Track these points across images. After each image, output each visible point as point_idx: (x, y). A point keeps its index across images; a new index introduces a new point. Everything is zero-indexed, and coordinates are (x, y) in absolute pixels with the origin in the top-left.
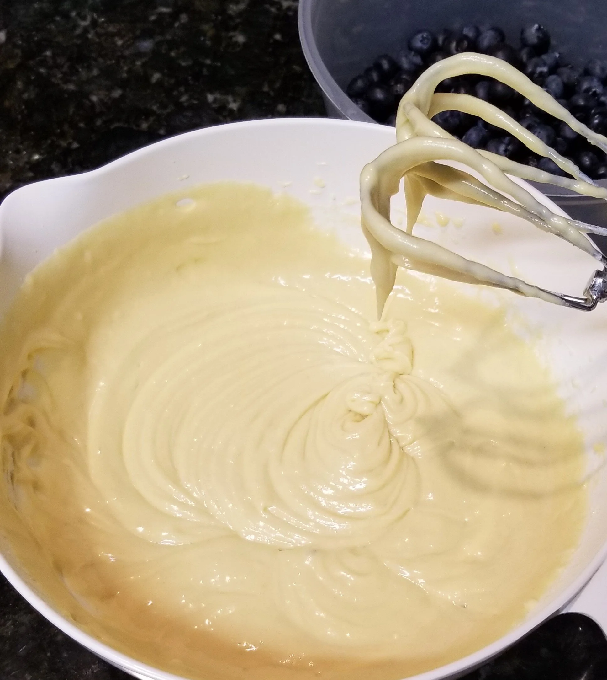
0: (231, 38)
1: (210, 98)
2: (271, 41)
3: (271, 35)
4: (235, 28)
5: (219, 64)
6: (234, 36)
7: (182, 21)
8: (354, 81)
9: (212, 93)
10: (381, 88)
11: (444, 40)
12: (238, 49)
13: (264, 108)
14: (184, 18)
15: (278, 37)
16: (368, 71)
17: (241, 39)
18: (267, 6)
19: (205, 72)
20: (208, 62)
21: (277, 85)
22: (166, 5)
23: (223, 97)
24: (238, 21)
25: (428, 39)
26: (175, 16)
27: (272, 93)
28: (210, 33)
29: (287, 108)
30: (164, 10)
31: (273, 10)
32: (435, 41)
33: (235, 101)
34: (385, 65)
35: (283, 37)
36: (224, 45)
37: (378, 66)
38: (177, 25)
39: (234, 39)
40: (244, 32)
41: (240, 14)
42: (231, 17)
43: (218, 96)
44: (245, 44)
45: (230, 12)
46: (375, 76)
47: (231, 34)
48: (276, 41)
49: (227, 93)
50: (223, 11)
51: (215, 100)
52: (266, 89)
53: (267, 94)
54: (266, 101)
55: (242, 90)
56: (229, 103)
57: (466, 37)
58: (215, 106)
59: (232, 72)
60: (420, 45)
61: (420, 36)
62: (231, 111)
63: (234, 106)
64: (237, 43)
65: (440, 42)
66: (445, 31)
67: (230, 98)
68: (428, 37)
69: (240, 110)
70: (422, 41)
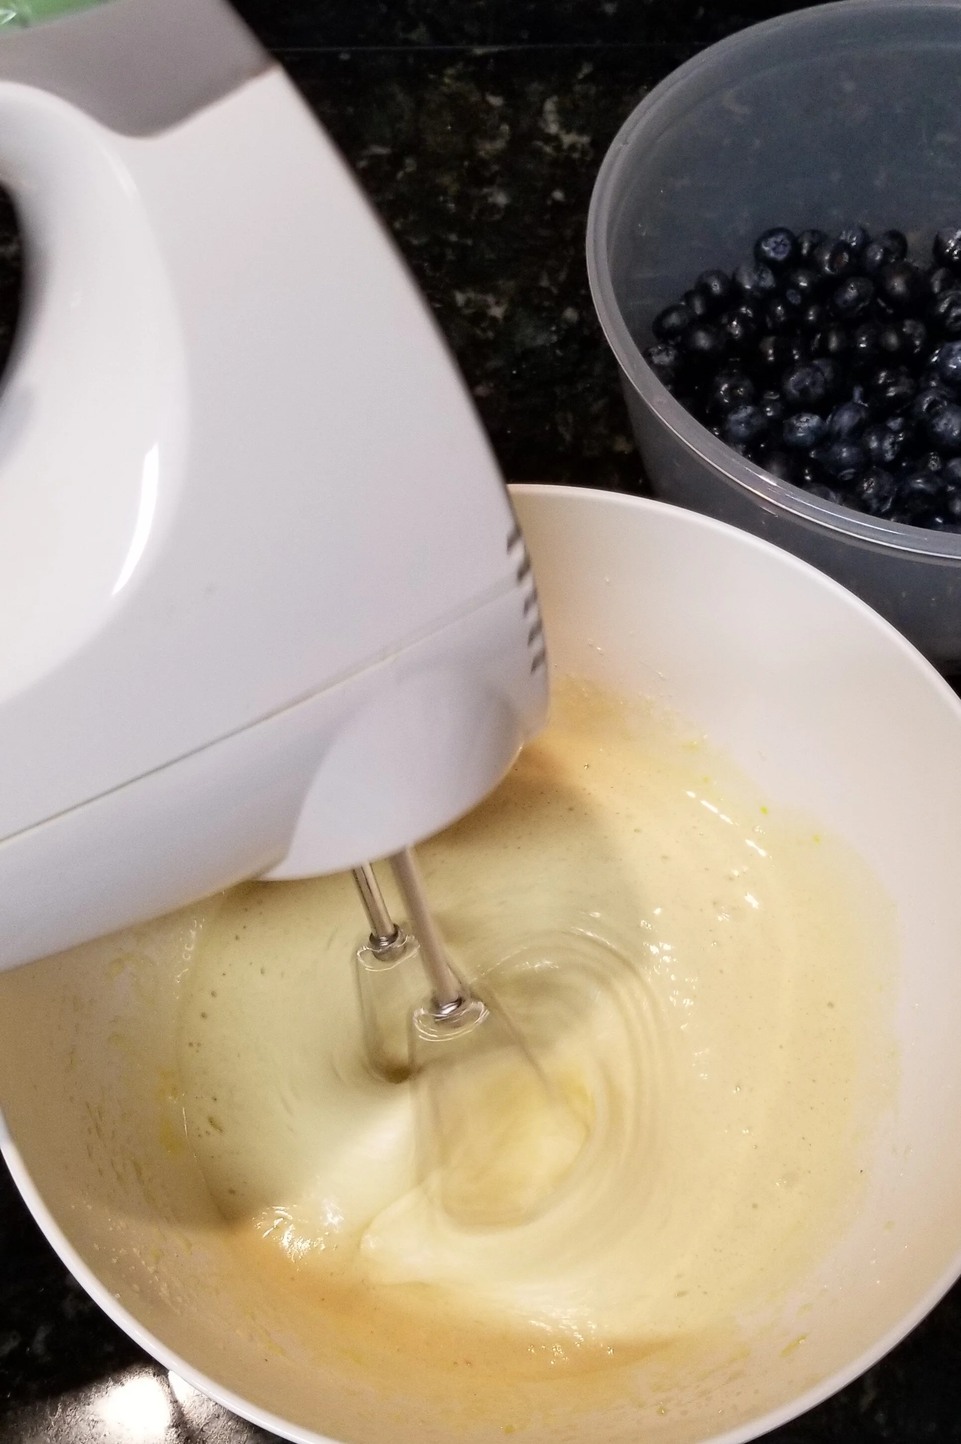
0: (485, 197)
1: (460, 298)
2: (549, 202)
3: (547, 193)
4: (490, 182)
5: (470, 242)
6: (491, 195)
7: (409, 169)
8: (667, 312)
9: (462, 290)
10: (706, 330)
11: (813, 247)
12: (497, 217)
13: (544, 315)
14: (411, 165)
15: (558, 195)
16: (688, 296)
17: (501, 199)
18: (539, 143)
19: (450, 256)
20: (453, 238)
21: (562, 276)
22: (382, 142)
23: (480, 297)
24: (496, 168)
25: (785, 245)
26: (396, 161)
27: (555, 291)
28: (454, 189)
29: (580, 314)
30: (379, 150)
31: (548, 149)
32: (796, 246)
33: (498, 303)
34: (716, 287)
35: (566, 196)
36: (475, 210)
37: (703, 289)
38: (400, 175)
39: (490, 200)
40: (504, 187)
41: (498, 157)
42: (484, 163)
43: (472, 295)
44: (508, 207)
45: (482, 153)
46: (698, 308)
47: (486, 190)
48: (556, 203)
49: (484, 291)
50: (471, 153)
51: (468, 302)
52: (544, 283)
53: (547, 290)
54: (547, 304)
55: (508, 285)
56: (488, 307)
57: (846, 246)
58: (468, 312)
59: (490, 255)
60: (772, 254)
61: (772, 240)
62: (494, 319)
63: (497, 312)
64: (494, 207)
65: (805, 251)
66: (813, 232)
67: (490, 299)
68: (787, 242)
69: (507, 318)
70: (776, 250)
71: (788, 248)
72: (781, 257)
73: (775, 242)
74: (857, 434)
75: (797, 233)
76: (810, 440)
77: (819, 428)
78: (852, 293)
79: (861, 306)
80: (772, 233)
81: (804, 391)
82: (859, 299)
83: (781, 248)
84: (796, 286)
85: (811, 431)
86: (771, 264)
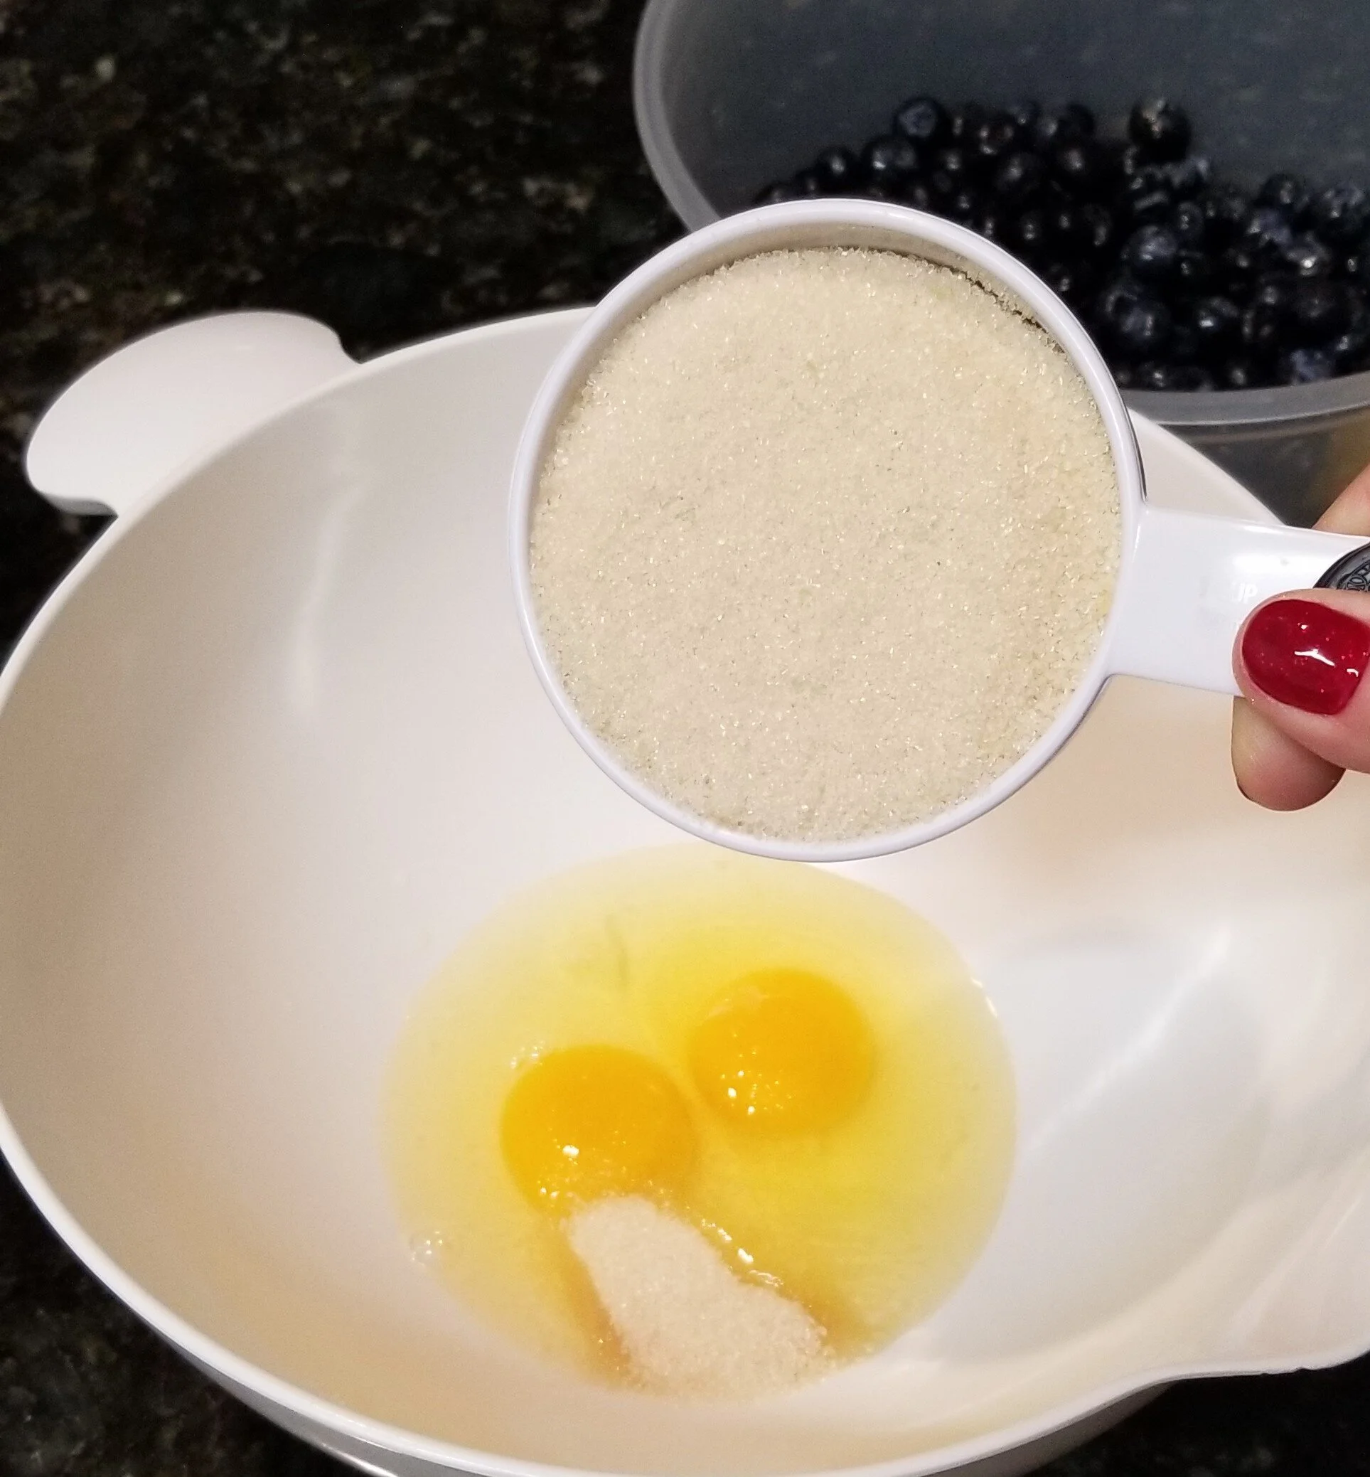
0: (572, 74)
1: (531, 187)
4: (580, 56)
5: (549, 124)
6: (580, 71)
7: (473, 43)
8: (769, 190)
9: (534, 177)
11: (966, 124)
12: (586, 96)
14: (477, 36)
16: (801, 176)
17: (593, 76)
19: (521, 138)
20: (527, 119)
23: (558, 186)
24: (587, 41)
25: (929, 119)
26: (458, 32)
28: (532, 64)
30: (436, 20)
33: (580, 194)
34: (839, 167)
36: (558, 88)
37: (822, 169)
38: (462, 48)
39: (579, 76)
40: (599, 62)
41: (592, 30)
42: (573, 36)
43: (549, 184)
44: (599, 86)
45: (571, 25)
47: (574, 66)
49: (565, 180)
50: (558, 24)
51: (541, 192)
55: (595, 173)
56: (568, 197)
57: (1008, 119)
58: (541, 203)
59: (575, 139)
60: (913, 129)
61: (909, 112)
62: (573, 213)
63: (579, 202)
64: (583, 86)
65: (958, 130)
67: (571, 188)
68: (930, 111)
69: (593, 210)
70: (915, 123)
71: (934, 122)
72: (926, 134)
73: (915, 116)
75: (945, 105)
78: (1015, 172)
80: (909, 104)
82: (1026, 179)
83: (923, 124)
84: (944, 168)
86: (915, 142)
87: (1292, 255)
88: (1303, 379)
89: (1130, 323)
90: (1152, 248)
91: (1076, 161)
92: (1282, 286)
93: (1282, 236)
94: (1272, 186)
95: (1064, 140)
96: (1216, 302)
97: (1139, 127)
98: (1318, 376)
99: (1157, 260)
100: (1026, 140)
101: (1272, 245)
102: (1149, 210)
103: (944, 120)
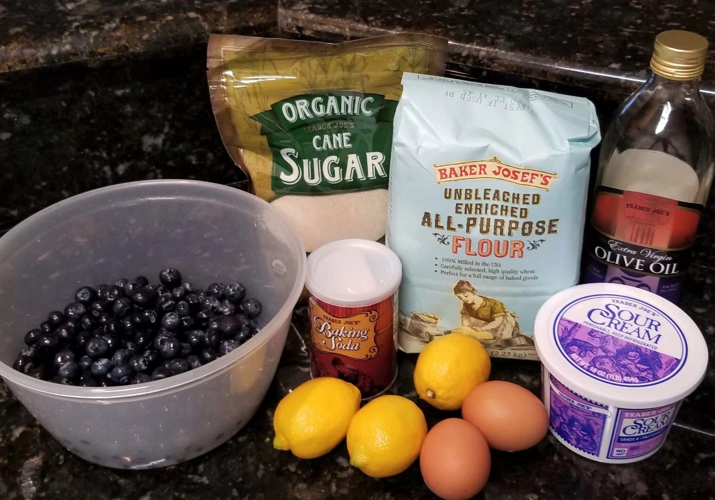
16: (43, 325)
34: (56, 318)
37: (50, 320)
46: (47, 328)
57: (116, 287)
60: (82, 299)
61: (80, 293)
65: (99, 294)
66: (101, 286)
68: (87, 291)
70: (84, 296)
71: (89, 295)
72: (87, 299)
73: (82, 293)
74: (126, 360)
75: (94, 288)
76: (104, 370)
77: (108, 363)
78: (120, 305)
79: (126, 309)
80: (80, 290)
81: (96, 350)
82: (124, 307)
83: (85, 296)
84: (95, 309)
85: (105, 366)
86: (83, 303)
87: (221, 309)
88: (229, 351)
89: (165, 348)
90: (170, 320)
91: (140, 297)
92: (218, 321)
93: (216, 304)
94: (211, 287)
95: (136, 290)
96: (196, 332)
97: (163, 279)
98: (233, 348)
99: (173, 324)
100: (123, 293)
101: (213, 308)
102: (169, 306)
103: (93, 293)
